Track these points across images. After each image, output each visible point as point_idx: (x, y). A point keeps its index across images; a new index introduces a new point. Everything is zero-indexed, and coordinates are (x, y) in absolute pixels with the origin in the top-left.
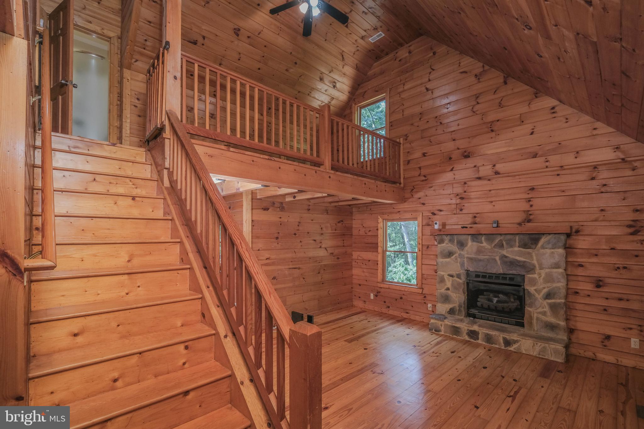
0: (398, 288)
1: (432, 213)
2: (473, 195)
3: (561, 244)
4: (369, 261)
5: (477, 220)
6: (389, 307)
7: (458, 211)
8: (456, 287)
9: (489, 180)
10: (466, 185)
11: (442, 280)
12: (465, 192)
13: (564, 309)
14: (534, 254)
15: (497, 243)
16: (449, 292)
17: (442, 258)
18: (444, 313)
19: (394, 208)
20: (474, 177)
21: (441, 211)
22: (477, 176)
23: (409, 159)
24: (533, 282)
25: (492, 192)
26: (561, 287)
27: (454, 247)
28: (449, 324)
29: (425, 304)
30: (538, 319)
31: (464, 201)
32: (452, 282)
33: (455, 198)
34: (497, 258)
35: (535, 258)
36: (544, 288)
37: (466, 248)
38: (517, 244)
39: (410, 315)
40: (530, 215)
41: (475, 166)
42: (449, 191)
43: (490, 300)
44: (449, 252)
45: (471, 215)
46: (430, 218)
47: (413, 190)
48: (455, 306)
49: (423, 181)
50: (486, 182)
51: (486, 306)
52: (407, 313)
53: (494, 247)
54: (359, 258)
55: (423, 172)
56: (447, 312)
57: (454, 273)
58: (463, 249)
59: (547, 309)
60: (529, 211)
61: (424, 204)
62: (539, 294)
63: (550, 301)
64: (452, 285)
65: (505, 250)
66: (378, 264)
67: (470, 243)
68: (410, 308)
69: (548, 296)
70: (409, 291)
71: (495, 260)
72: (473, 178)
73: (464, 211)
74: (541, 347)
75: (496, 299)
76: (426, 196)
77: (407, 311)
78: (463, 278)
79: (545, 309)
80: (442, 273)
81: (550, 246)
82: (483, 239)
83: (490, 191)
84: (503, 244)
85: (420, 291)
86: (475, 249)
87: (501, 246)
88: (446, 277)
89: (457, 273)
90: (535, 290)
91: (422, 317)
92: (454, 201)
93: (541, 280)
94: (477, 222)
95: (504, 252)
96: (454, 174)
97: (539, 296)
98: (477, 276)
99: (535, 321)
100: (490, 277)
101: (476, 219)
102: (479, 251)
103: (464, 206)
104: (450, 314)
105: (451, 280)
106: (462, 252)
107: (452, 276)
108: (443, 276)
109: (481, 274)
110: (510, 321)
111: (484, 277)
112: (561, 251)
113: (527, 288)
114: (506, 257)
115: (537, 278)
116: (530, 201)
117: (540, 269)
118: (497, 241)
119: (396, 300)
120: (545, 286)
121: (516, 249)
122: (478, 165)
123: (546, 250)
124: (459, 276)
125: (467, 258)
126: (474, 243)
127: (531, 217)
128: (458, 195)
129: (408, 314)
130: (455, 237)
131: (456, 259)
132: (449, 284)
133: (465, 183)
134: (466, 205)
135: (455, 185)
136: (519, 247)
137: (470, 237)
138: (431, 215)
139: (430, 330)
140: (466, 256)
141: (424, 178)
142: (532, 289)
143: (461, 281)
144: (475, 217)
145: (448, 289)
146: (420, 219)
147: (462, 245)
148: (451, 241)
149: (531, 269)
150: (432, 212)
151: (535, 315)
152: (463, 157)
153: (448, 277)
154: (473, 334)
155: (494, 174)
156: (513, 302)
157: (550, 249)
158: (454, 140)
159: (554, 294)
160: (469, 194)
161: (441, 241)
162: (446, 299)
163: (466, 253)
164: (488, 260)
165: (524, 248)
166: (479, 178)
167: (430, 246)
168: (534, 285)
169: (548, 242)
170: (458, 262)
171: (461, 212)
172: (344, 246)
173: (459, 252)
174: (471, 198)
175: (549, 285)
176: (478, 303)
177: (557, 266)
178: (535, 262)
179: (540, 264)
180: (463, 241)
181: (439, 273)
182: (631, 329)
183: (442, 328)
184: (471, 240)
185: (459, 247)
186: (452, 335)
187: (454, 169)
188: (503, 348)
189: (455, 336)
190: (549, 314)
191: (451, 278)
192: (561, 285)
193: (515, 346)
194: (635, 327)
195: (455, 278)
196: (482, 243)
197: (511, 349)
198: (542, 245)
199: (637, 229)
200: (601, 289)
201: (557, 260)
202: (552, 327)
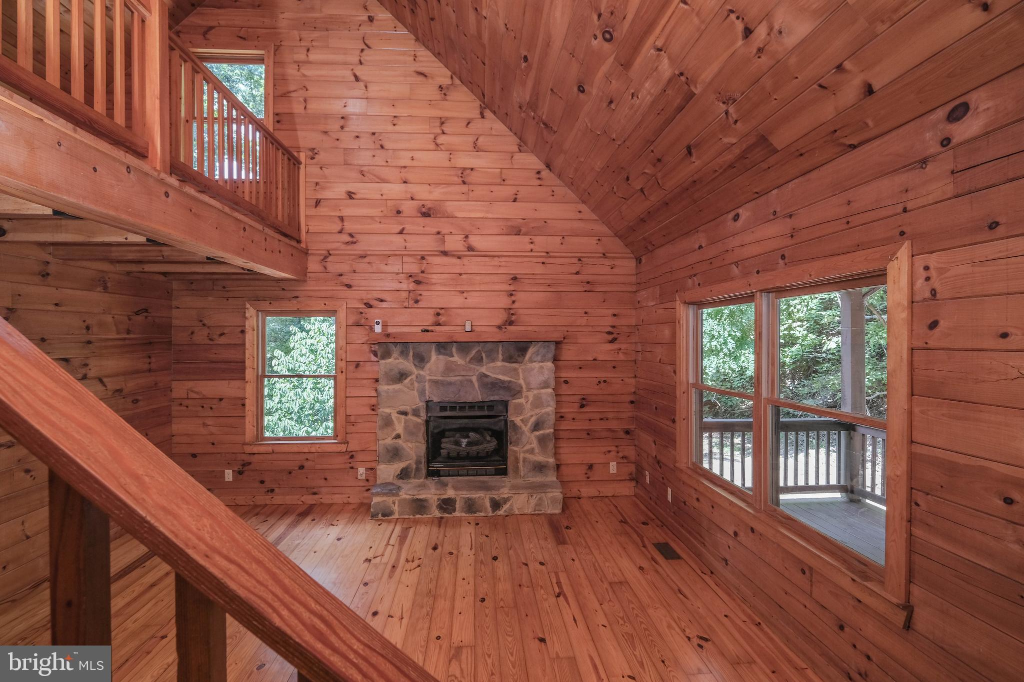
0: (295, 449)
1: (365, 304)
2: (435, 278)
3: (550, 355)
4: (221, 400)
5: (442, 319)
6: (272, 491)
7: (412, 302)
8: (410, 432)
9: (459, 258)
10: (424, 261)
11: (388, 422)
12: (423, 272)
13: (554, 441)
14: (520, 371)
15: (474, 356)
16: (400, 441)
17: (388, 384)
18: (390, 480)
19: (283, 289)
20: (436, 249)
21: (382, 301)
22: (442, 249)
23: (320, 197)
24: (520, 409)
25: (464, 276)
26: (550, 413)
27: (407, 364)
28: (408, 497)
29: (351, 470)
30: (525, 460)
31: (421, 287)
32: (405, 423)
33: (406, 281)
34: (474, 379)
35: (521, 376)
36: (532, 416)
37: (428, 366)
38: (501, 357)
39: (320, 496)
40: (513, 314)
41: (438, 233)
42: (395, 266)
43: (458, 443)
44: (400, 373)
45: (432, 311)
46: (361, 313)
47: (326, 257)
48: (410, 464)
49: (347, 243)
50: (454, 260)
51: (453, 454)
52: (315, 494)
53: (470, 362)
54: (192, 395)
55: (349, 226)
56: (397, 477)
57: (408, 408)
58: (424, 367)
59: (535, 444)
60: (510, 309)
61: (349, 286)
62: (526, 426)
63: (537, 433)
64: (406, 428)
65: (485, 367)
66: (244, 405)
67: (434, 356)
68: (322, 482)
69: (537, 426)
70: (319, 450)
71: (471, 381)
72: (437, 251)
73: (421, 304)
74: (537, 499)
75: (466, 440)
76: (354, 272)
77: (315, 490)
78: (423, 414)
79: (532, 445)
80: (388, 411)
81: (539, 358)
82: (454, 350)
83: (461, 274)
84: (482, 357)
85: (343, 448)
86: (441, 366)
87: (479, 360)
88: (394, 416)
89: (414, 407)
90: (522, 420)
91: (344, 496)
92: (404, 286)
93: (528, 406)
94: (441, 322)
95: (483, 370)
96: (405, 240)
97: (526, 429)
98: (443, 409)
99: (521, 464)
100: (462, 408)
101: (440, 317)
102: (448, 370)
103: (421, 295)
104: (401, 478)
105: (403, 420)
106: (422, 373)
107: (405, 413)
108: (390, 415)
109: (448, 405)
110: (488, 471)
111: (453, 408)
112: (550, 365)
113: (513, 419)
114: (486, 376)
115: (524, 403)
116: (511, 295)
117: (528, 391)
118: (474, 352)
119: (290, 473)
120: (533, 413)
121: (499, 364)
122: (444, 231)
123: (534, 364)
124: (416, 413)
125: (430, 380)
126: (441, 357)
127: (513, 318)
128: (411, 276)
129: (316, 496)
130: (411, 346)
131: (412, 384)
132: (399, 428)
133: (423, 258)
134: (424, 293)
135: (406, 259)
136: (503, 360)
137: (434, 346)
138: (365, 307)
139: (374, 516)
140: (428, 378)
141: (348, 239)
142: (517, 420)
143: (419, 420)
144: (438, 314)
145: (398, 436)
146: (342, 314)
147: (421, 360)
148: (404, 354)
149: (516, 392)
150: (365, 301)
151: (521, 456)
152: (419, 215)
153: (399, 416)
154: (447, 505)
155: (467, 250)
156: (489, 442)
157: (539, 362)
158: (405, 182)
159: (543, 422)
160: (429, 276)
161: (387, 355)
162: (395, 454)
163: (428, 372)
164: (461, 382)
165: (509, 362)
166: (445, 253)
167: (361, 363)
168: (521, 414)
169: (537, 353)
170: (415, 389)
171: (416, 305)
172: (150, 370)
173: (415, 371)
174: (431, 284)
175: (537, 411)
176: (442, 451)
177: (545, 385)
178: (522, 382)
179: (528, 384)
180: (424, 354)
181: (381, 410)
182: (609, 452)
183: (396, 508)
184: (436, 351)
185: (417, 364)
186: (414, 516)
187: (404, 232)
188: (490, 514)
189: (418, 516)
190: (537, 451)
191: (403, 417)
192: (550, 409)
193: (506, 507)
194: (614, 448)
195: (410, 417)
196: (453, 356)
197: (501, 512)
198: (530, 358)
199: (615, 336)
200: (582, 410)
201: (546, 376)
202: (540, 468)
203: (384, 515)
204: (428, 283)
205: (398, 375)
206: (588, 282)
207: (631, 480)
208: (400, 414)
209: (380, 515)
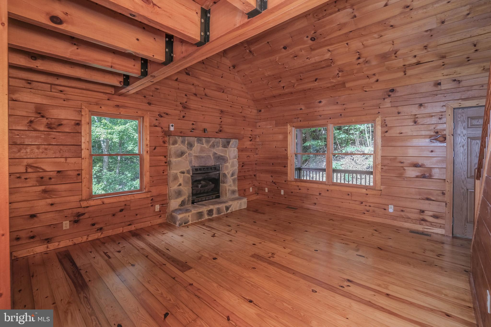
2: (191, 106)
5: (195, 127)
6: (101, 229)
7: (181, 117)
8: (186, 182)
9: (201, 98)
10: (187, 97)
11: (175, 178)
12: (186, 102)
13: (238, 180)
14: (227, 151)
15: (211, 144)
16: (181, 187)
17: (176, 158)
18: (179, 207)
19: (109, 99)
21: (167, 114)
22: (194, 92)
24: (227, 168)
25: (203, 107)
27: (184, 148)
28: (195, 212)
29: (151, 207)
30: (228, 190)
31: (186, 110)
32: (183, 178)
34: (211, 155)
35: (228, 154)
36: (231, 171)
37: (193, 148)
38: (221, 145)
39: (134, 226)
40: (221, 127)
41: (193, 84)
42: (173, 97)
44: (181, 152)
45: (190, 123)
46: (157, 120)
48: (185, 198)
50: (199, 99)
51: (198, 192)
53: (210, 147)
57: (185, 170)
60: (220, 125)
61: (150, 104)
62: (229, 175)
63: (232, 178)
64: (184, 180)
65: (215, 149)
66: (80, 174)
67: (196, 144)
69: (233, 175)
70: (133, 198)
72: (192, 93)
73: (186, 118)
74: (239, 203)
75: (200, 185)
76: (152, 96)
77: (130, 223)
78: (191, 173)
79: (231, 183)
80: (175, 172)
81: (233, 146)
82: (204, 140)
85: (147, 195)
86: (199, 149)
87: (213, 146)
88: (179, 175)
89: (187, 169)
90: (227, 173)
91: (149, 222)
93: (230, 166)
95: (215, 151)
96: (178, 85)
97: (229, 176)
98: (197, 170)
99: (227, 192)
100: (204, 169)
102: (202, 150)
103: (185, 114)
104: (182, 206)
105: (182, 176)
106: (191, 152)
107: (183, 173)
108: (177, 174)
109: (198, 168)
110: (212, 197)
111: (200, 169)
112: (237, 149)
114: (216, 154)
115: (228, 165)
116: (221, 118)
117: (230, 160)
119: (114, 215)
120: (231, 169)
121: (220, 148)
122: (195, 84)
123: (232, 148)
124: (188, 172)
125: (194, 156)
126: (199, 144)
127: (221, 129)
128: (181, 103)
129: (131, 226)
130: (187, 138)
131: (187, 158)
132: (181, 181)
133: (186, 95)
134: (187, 113)
135: (178, 94)
136: (222, 147)
137: (196, 139)
138: (158, 116)
140: (194, 154)
142: (226, 172)
143: (189, 176)
144: (193, 124)
145: (180, 185)
146: (146, 118)
147: (191, 145)
148: (183, 142)
149: (226, 160)
151: (228, 187)
152: (185, 73)
153: (180, 174)
155: (204, 95)
159: (234, 173)
160: (189, 105)
161: (174, 143)
162: (179, 193)
163: (193, 152)
164: (206, 156)
165: (224, 148)
166: (196, 95)
167: (156, 147)
168: (227, 170)
169: (233, 143)
170: (188, 160)
171: (183, 119)
173: (188, 151)
174: (190, 109)
175: (233, 168)
177: (235, 158)
178: (227, 156)
179: (230, 157)
180: (192, 143)
181: (172, 171)
182: (250, 183)
183: (190, 219)
184: (196, 141)
185: (189, 148)
186: (198, 220)
187: (178, 80)
188: (226, 213)
189: (200, 220)
190: (232, 185)
191: (182, 175)
192: (236, 168)
193: (230, 209)
194: (251, 182)
195: (185, 174)
196: (203, 144)
197: (229, 211)
198: (231, 146)
199: (252, 138)
200: (243, 168)
201: (236, 154)
202: (233, 192)
203: (185, 224)
204: (188, 108)
205: (181, 154)
206: (244, 117)
207: (256, 193)
208: (181, 173)
209: (183, 224)
